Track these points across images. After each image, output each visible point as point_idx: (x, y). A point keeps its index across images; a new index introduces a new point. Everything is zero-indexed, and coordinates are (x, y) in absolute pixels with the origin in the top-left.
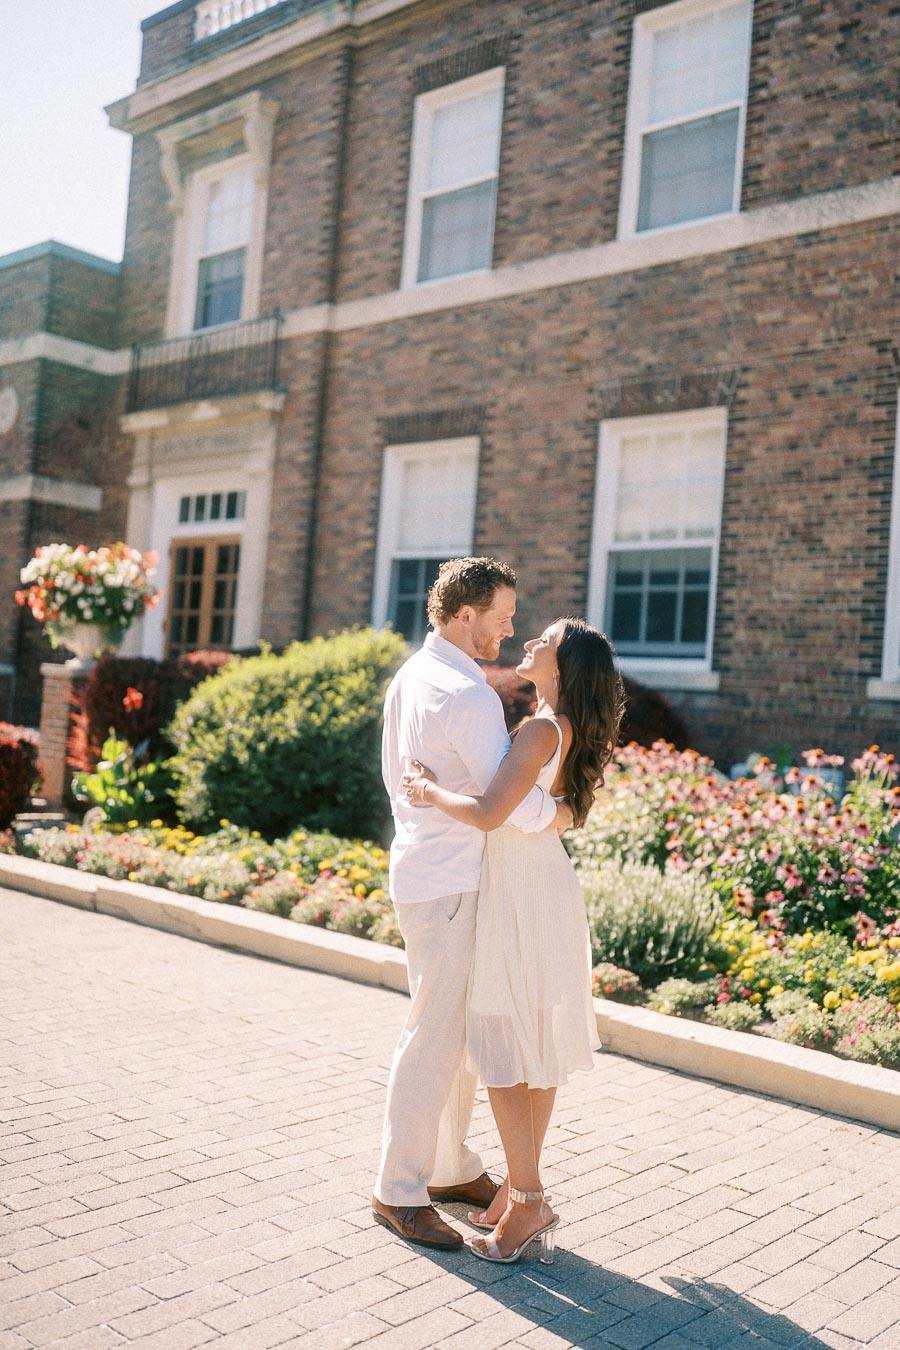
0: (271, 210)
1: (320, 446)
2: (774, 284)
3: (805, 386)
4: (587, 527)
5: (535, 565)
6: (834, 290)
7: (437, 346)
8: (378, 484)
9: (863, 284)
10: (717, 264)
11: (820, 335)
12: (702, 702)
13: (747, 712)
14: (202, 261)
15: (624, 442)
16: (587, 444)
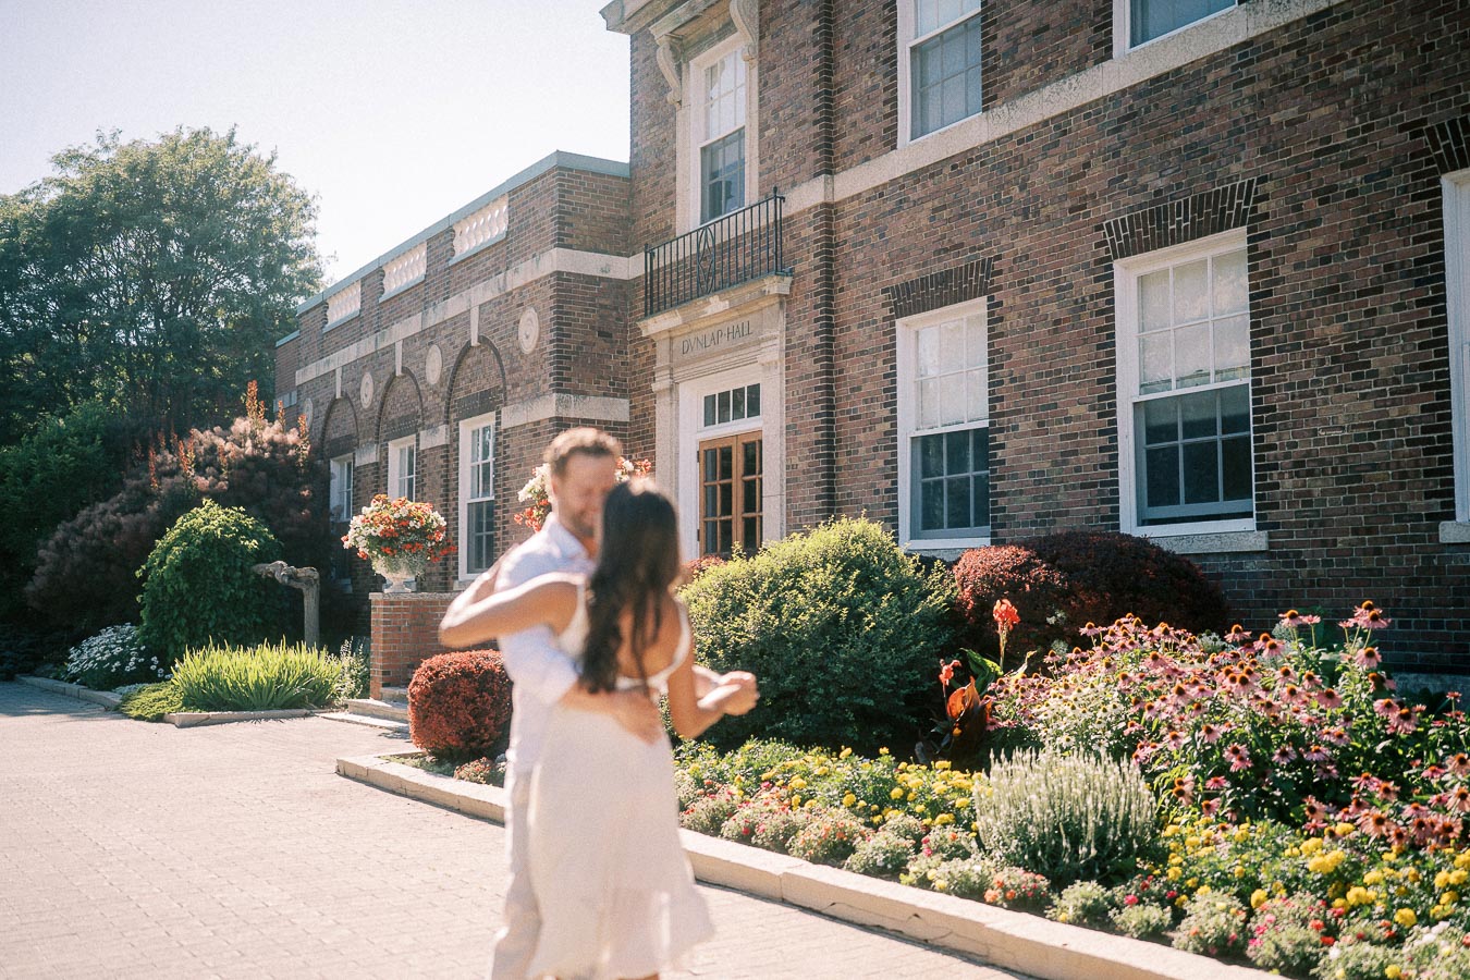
0: (763, 85)
1: (829, 327)
2: (1285, 77)
3: (1333, 188)
4: (1109, 380)
5: (1057, 429)
6: (1354, 73)
7: (936, 203)
8: (891, 360)
9: (1386, 61)
10: (1221, 65)
11: (1343, 127)
12: (1250, 566)
13: (1303, 572)
14: (704, 149)
15: (1142, 280)
16: (1100, 287)
